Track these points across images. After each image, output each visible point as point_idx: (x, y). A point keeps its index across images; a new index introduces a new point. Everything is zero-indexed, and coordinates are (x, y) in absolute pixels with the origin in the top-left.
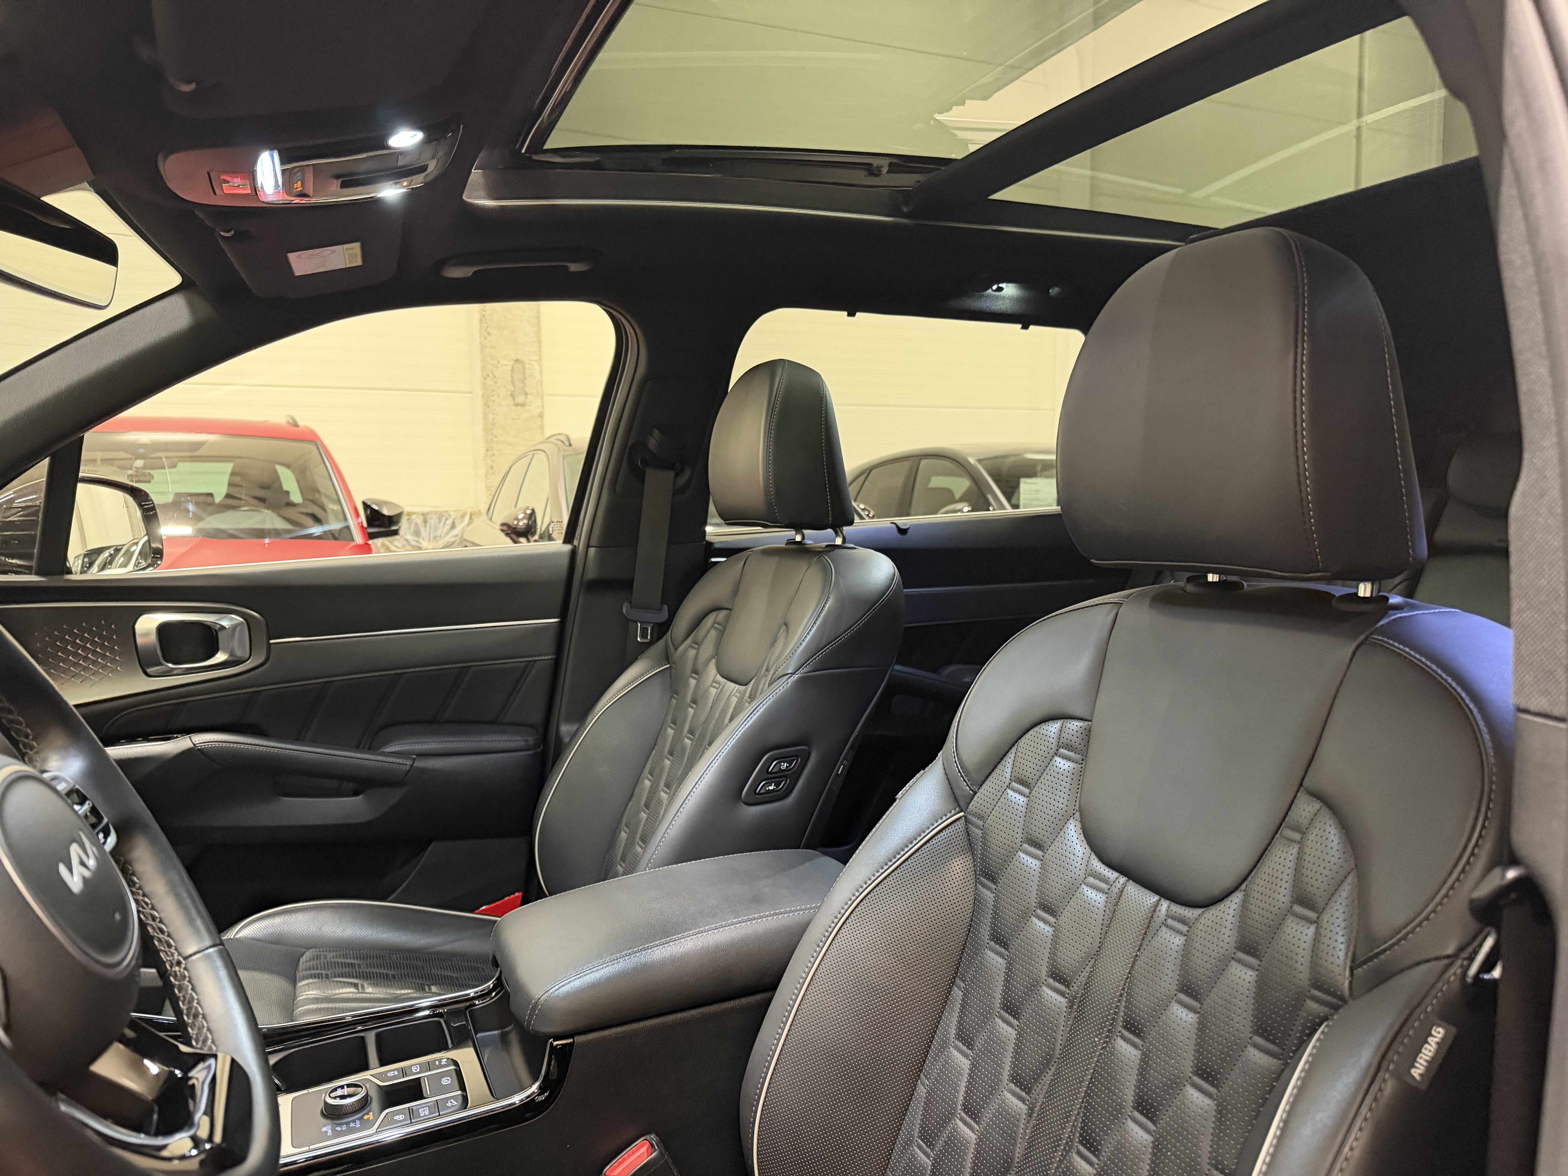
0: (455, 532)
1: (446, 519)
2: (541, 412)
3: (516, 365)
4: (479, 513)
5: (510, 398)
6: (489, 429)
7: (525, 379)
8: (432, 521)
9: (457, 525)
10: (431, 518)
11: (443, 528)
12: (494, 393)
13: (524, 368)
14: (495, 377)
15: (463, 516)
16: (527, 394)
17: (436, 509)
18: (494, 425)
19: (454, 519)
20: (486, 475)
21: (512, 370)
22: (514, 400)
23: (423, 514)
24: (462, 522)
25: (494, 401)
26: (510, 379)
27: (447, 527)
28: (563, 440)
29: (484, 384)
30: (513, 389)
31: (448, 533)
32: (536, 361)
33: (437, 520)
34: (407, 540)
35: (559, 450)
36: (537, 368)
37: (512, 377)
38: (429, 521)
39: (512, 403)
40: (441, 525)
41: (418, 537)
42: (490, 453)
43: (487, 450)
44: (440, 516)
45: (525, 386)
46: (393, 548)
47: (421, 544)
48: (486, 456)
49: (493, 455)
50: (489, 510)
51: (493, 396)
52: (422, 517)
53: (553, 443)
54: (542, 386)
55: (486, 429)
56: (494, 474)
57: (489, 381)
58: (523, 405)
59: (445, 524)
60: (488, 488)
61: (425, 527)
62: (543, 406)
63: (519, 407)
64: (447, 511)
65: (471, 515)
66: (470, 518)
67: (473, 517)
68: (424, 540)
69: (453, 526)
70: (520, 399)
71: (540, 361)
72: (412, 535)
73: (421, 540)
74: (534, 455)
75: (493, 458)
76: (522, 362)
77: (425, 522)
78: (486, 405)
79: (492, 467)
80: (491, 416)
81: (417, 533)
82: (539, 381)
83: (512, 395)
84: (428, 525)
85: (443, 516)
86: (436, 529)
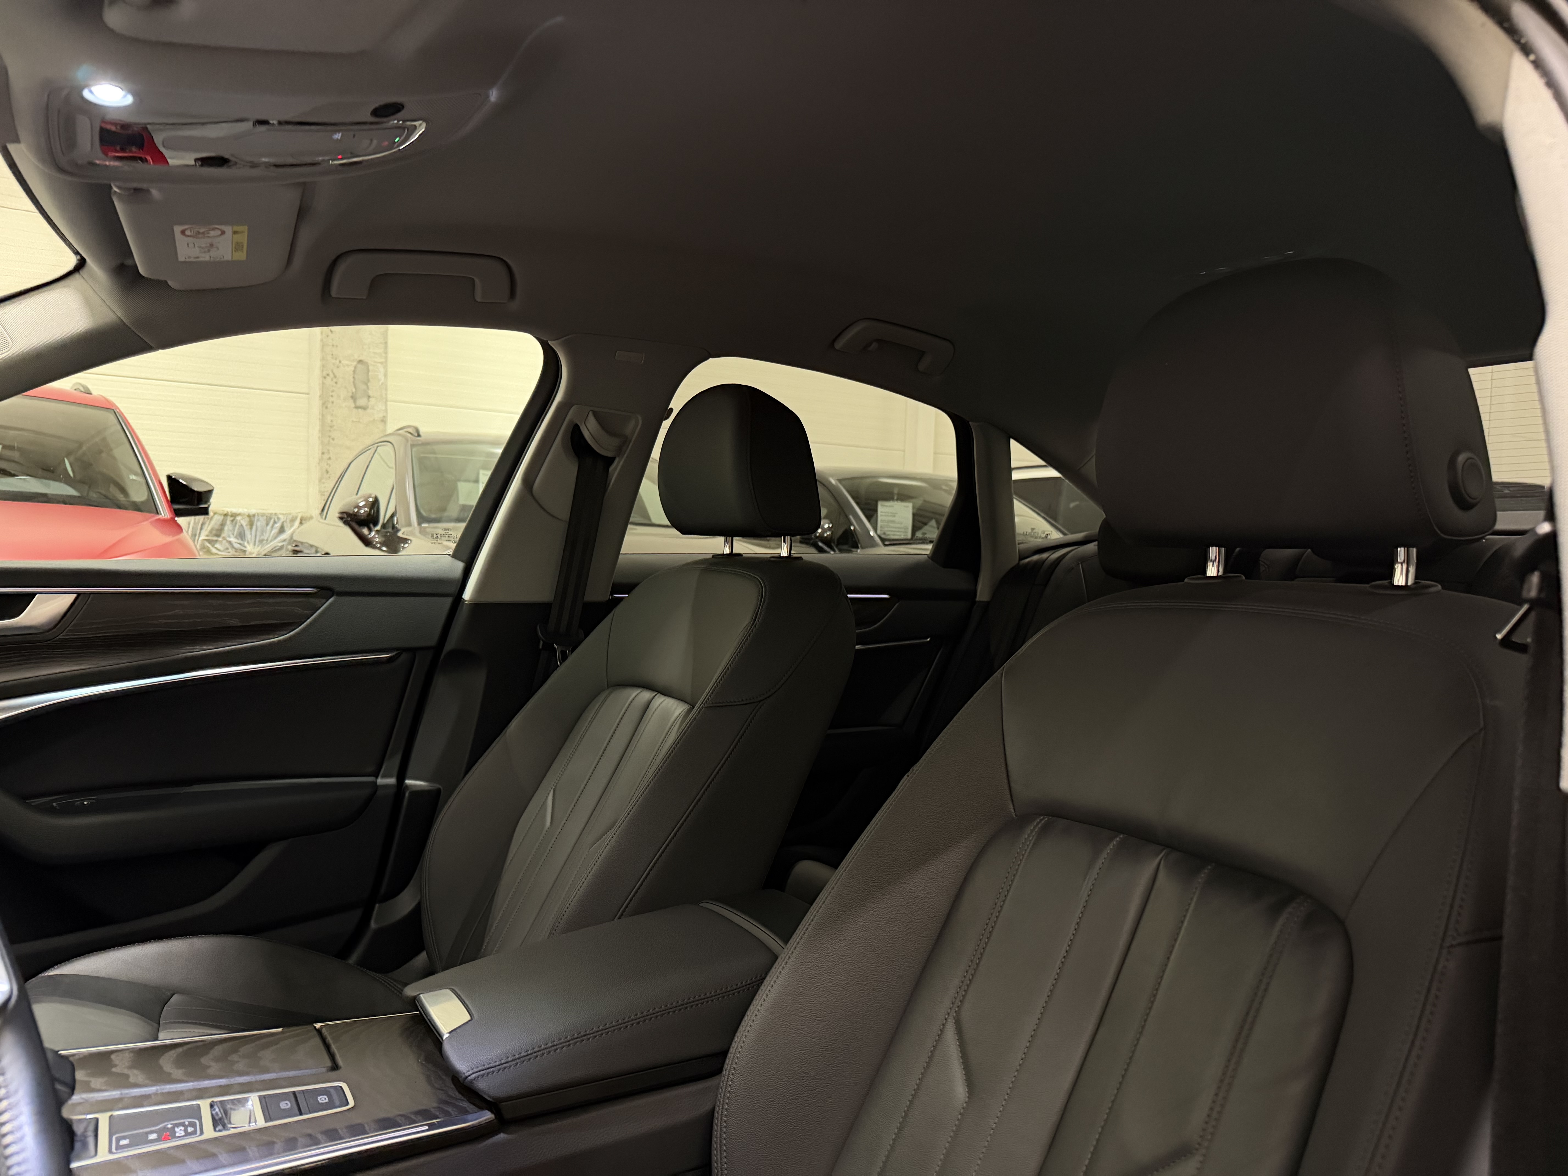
0: (283, 536)
1: (275, 522)
2: (384, 417)
3: (359, 366)
4: (311, 518)
5: (351, 401)
6: (326, 430)
7: (369, 381)
8: (260, 523)
9: (286, 528)
10: (258, 520)
11: (271, 532)
12: (333, 394)
13: (368, 371)
14: (335, 377)
15: (293, 520)
16: (369, 397)
17: (264, 511)
18: (331, 427)
19: (283, 522)
20: (320, 480)
21: (354, 371)
22: (355, 401)
23: (249, 516)
24: (292, 526)
25: (333, 402)
26: (352, 380)
27: (275, 531)
28: (412, 432)
29: (323, 383)
30: (354, 390)
31: (275, 538)
32: (381, 363)
33: (264, 523)
34: (230, 542)
35: (407, 441)
36: (382, 370)
37: (354, 378)
38: (255, 524)
39: (353, 405)
40: (269, 527)
41: (242, 540)
42: (326, 456)
43: (323, 453)
44: (269, 519)
45: (368, 388)
46: (214, 551)
47: (245, 547)
48: (321, 460)
49: (330, 458)
50: (323, 510)
51: (332, 396)
52: (247, 519)
53: (399, 435)
54: (386, 390)
55: (323, 432)
56: (329, 478)
57: (328, 381)
58: (364, 408)
59: (272, 527)
60: (322, 493)
61: (251, 529)
62: (386, 410)
63: (360, 410)
64: (276, 514)
65: (301, 520)
66: (301, 523)
67: (303, 522)
68: (248, 542)
69: (282, 530)
70: (362, 402)
71: (385, 364)
72: (236, 537)
73: (246, 544)
74: (377, 447)
75: (329, 462)
76: (367, 363)
77: (251, 524)
78: (325, 405)
79: (327, 472)
80: (329, 418)
81: (241, 536)
82: (382, 384)
83: (352, 397)
84: (254, 528)
85: (271, 519)
86: (263, 532)
